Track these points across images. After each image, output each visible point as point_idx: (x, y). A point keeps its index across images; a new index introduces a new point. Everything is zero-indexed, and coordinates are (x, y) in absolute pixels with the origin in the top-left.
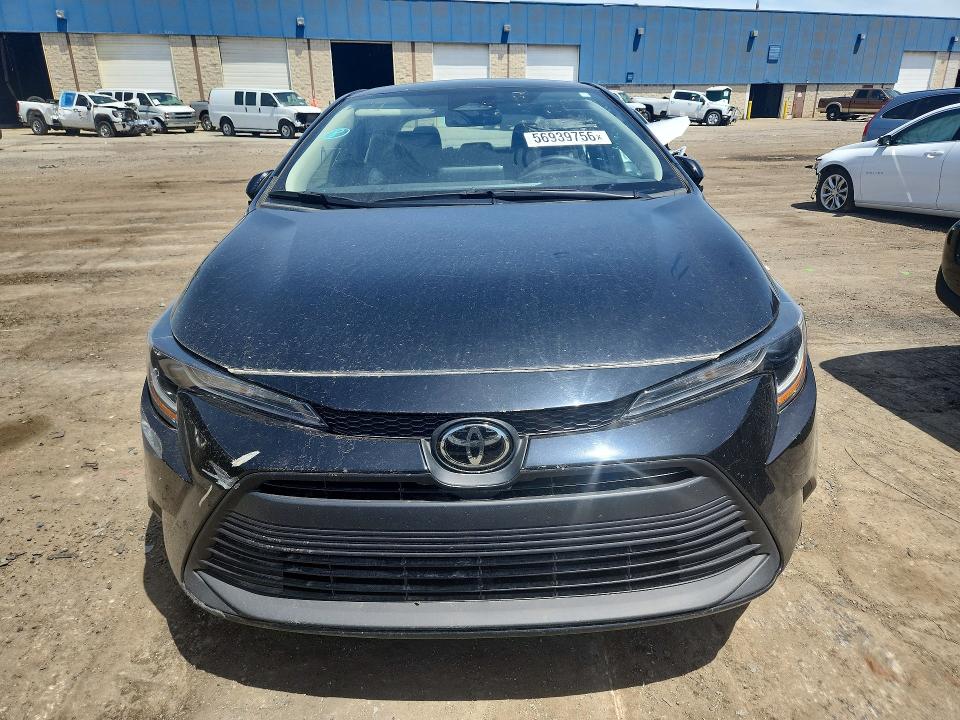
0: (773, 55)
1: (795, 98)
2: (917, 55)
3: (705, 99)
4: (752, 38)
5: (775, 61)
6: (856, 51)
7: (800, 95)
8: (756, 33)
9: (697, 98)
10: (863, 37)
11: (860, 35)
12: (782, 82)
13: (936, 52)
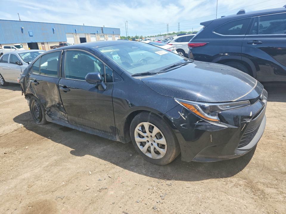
0: (31, 34)
1: (42, 47)
2: (69, 34)
3: (16, 48)
4: (22, 29)
5: (32, 36)
6: (54, 33)
7: (43, 45)
8: (23, 28)
9: (13, 48)
10: (54, 29)
11: (53, 29)
12: (36, 42)
13: (73, 33)
